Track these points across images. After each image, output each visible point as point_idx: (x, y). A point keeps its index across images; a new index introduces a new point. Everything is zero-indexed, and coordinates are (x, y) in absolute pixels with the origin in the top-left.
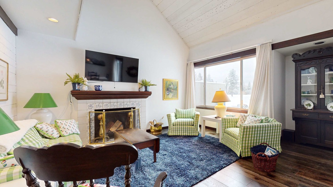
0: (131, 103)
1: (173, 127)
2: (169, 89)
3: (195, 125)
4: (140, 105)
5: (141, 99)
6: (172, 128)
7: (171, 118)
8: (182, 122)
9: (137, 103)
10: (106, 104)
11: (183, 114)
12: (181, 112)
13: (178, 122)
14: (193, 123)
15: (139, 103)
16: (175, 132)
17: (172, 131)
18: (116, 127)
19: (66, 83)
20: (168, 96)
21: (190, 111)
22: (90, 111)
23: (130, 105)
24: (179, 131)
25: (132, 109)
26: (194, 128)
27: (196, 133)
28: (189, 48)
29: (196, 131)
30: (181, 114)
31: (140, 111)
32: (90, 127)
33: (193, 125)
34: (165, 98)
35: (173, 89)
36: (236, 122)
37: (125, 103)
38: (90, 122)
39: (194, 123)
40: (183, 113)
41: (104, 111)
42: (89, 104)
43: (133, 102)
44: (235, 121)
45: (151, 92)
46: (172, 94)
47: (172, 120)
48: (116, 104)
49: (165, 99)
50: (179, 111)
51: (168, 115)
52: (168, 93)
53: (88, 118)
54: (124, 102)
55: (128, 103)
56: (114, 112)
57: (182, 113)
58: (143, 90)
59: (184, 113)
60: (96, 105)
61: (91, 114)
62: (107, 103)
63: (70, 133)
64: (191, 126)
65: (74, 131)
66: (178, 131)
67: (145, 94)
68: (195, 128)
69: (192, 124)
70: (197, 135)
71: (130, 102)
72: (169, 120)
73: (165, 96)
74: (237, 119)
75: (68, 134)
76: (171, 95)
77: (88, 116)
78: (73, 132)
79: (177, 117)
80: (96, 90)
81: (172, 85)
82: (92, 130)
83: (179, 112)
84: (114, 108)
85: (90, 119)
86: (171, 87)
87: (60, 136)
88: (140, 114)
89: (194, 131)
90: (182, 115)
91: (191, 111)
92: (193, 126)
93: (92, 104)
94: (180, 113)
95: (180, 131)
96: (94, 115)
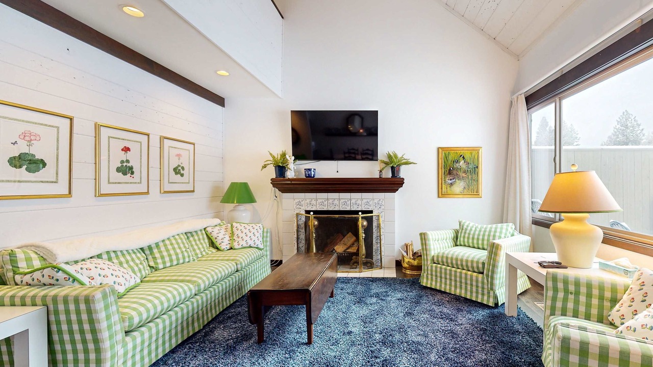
0: (365, 201)
1: (432, 267)
2: (455, 172)
3: (485, 272)
4: (383, 207)
5: (384, 193)
6: (429, 268)
7: (427, 242)
8: (454, 257)
9: (376, 201)
10: (321, 200)
11: (471, 236)
12: (468, 232)
13: (445, 255)
14: (480, 266)
15: (380, 202)
16: (436, 281)
17: (429, 276)
18: (345, 245)
19: (265, 166)
20: (452, 187)
21: (493, 230)
22: (298, 212)
23: (363, 205)
24: (446, 281)
25: (360, 213)
26: (483, 283)
27: (489, 297)
28: (518, 57)
29: (489, 293)
30: (467, 235)
31: (381, 220)
32: (298, 238)
33: (482, 273)
34: (442, 192)
35: (465, 172)
36: (614, 301)
37: (353, 201)
38: (298, 231)
39: (483, 268)
40: (472, 232)
41: (312, 213)
42: (297, 201)
43: (369, 200)
44: (608, 294)
45: (403, 179)
46: (461, 184)
47: (432, 247)
48: (336, 202)
49: (442, 194)
50: (465, 227)
51: (421, 234)
52: (450, 182)
53: (296, 224)
54: (351, 199)
55: (359, 202)
56: (328, 217)
57: (469, 234)
58: (388, 174)
59: (474, 235)
60: (306, 202)
61: (299, 218)
62: (323, 200)
63: (244, 246)
64: (475, 274)
65: (251, 243)
66: (443, 280)
67: (392, 184)
68: (485, 281)
69: (478, 268)
70: (491, 304)
71: (362, 199)
72: (424, 247)
73: (442, 188)
74: (620, 289)
75: (240, 247)
76: (459, 186)
77: (296, 220)
78: (249, 244)
79: (458, 243)
80: (306, 177)
81: (462, 162)
82: (301, 245)
83: (464, 231)
84: (334, 210)
85: (298, 226)
86: (459, 167)
87: (231, 248)
88: (382, 225)
89: (483, 291)
90: (468, 238)
91: (495, 232)
92: (480, 276)
93: (301, 200)
94: (465, 233)
95: (448, 282)
96: (304, 219)
